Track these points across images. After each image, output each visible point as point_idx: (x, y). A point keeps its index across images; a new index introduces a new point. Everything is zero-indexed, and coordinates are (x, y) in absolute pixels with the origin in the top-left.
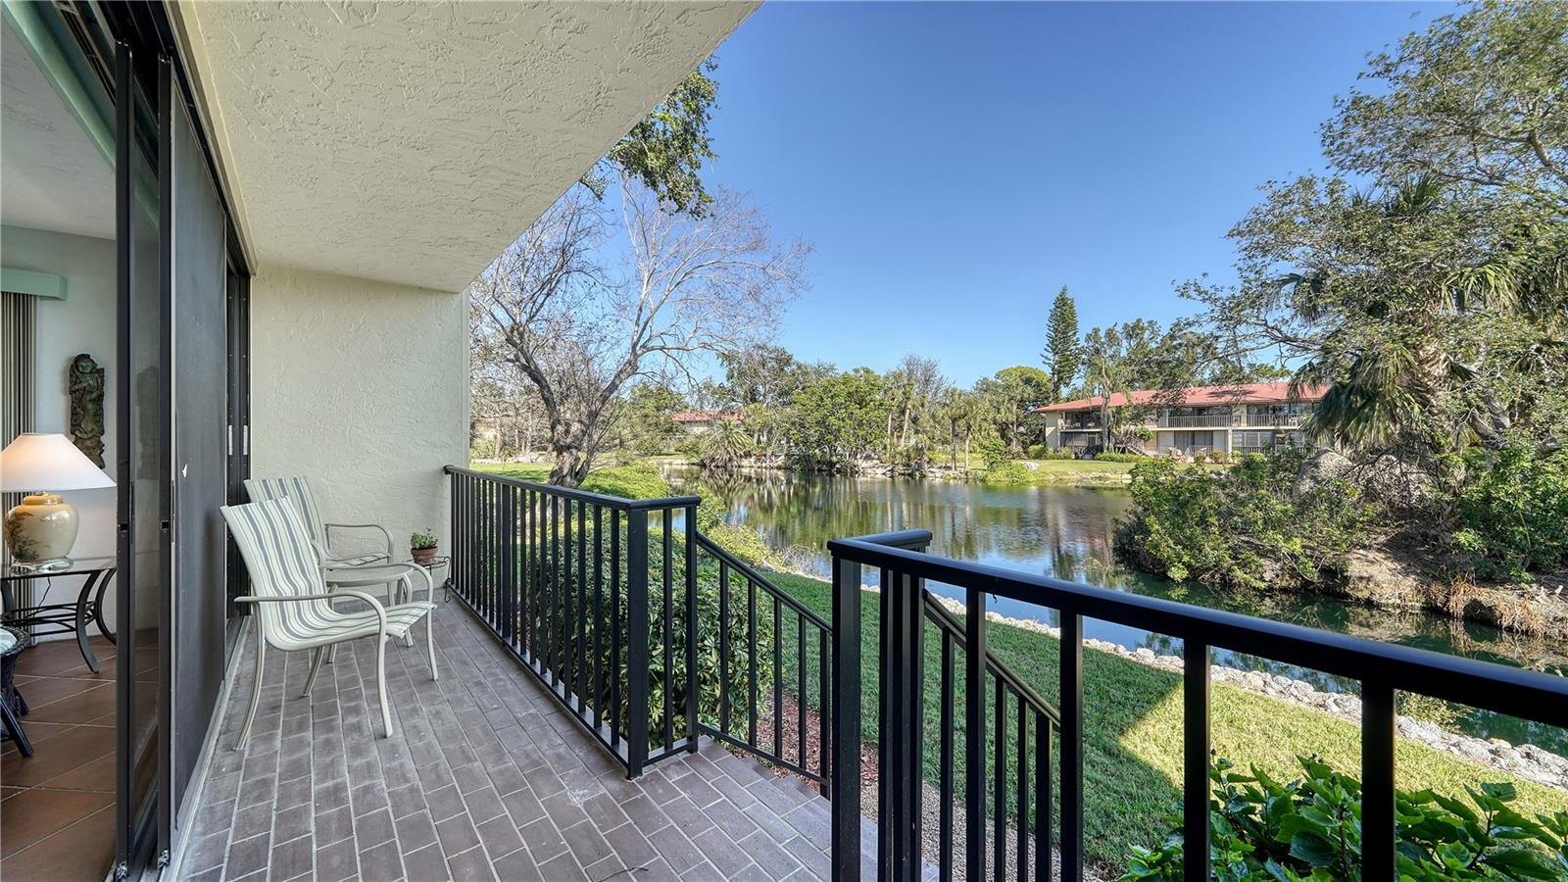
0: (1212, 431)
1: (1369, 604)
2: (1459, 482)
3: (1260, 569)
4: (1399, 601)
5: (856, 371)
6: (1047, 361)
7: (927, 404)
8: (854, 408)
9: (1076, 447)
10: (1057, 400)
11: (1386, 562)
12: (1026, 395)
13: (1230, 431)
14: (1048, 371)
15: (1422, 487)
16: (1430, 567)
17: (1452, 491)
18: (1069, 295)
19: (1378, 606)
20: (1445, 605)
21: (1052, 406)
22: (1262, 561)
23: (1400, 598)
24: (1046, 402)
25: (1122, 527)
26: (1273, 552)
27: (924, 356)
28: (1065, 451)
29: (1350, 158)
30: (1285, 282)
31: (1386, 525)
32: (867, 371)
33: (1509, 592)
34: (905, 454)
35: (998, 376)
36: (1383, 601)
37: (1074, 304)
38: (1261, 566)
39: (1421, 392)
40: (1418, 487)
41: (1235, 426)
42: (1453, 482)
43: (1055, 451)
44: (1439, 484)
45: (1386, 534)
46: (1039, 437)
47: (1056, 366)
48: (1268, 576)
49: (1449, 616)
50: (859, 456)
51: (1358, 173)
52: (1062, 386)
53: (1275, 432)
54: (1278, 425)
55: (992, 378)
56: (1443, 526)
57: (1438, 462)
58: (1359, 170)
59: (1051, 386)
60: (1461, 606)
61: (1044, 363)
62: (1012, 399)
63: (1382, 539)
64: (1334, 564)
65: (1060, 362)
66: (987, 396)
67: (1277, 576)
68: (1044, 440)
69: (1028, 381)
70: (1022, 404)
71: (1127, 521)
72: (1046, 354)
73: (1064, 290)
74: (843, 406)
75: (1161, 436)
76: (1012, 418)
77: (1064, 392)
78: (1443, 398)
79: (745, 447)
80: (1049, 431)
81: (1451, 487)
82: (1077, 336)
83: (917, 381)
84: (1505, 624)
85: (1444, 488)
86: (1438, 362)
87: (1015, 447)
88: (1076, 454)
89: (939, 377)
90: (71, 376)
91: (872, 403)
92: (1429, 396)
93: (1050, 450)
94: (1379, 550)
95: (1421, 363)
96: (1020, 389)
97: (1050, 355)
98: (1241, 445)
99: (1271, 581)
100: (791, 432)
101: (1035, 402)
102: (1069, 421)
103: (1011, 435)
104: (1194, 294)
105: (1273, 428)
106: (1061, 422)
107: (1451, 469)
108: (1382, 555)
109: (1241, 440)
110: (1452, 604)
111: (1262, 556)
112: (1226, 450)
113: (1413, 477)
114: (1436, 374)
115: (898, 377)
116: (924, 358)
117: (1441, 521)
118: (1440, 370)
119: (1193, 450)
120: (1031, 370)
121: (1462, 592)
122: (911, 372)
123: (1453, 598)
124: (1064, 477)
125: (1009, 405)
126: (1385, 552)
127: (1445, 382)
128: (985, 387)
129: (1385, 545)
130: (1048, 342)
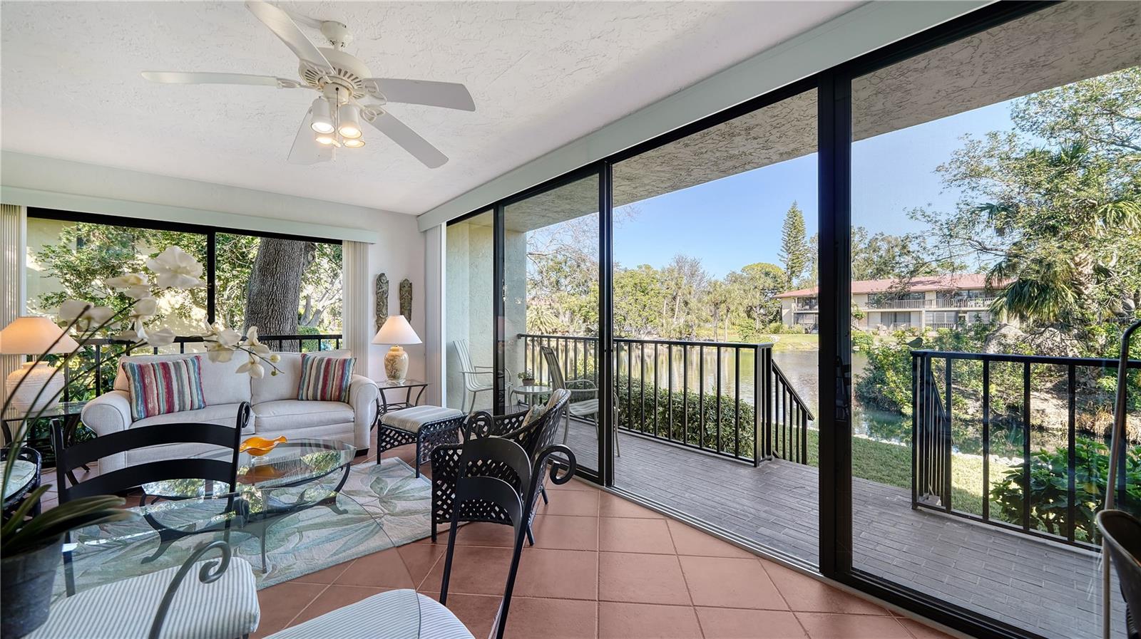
0: (910, 312)
1: (1041, 429)
2: (1101, 346)
3: (965, 406)
4: (1060, 426)
5: (640, 267)
6: (783, 259)
7: (693, 292)
8: (639, 295)
9: (806, 324)
10: (790, 288)
11: (1052, 400)
12: (767, 285)
13: (924, 312)
14: (783, 267)
15: (1075, 350)
16: (1081, 404)
17: (1096, 351)
18: (798, 208)
19: (1047, 430)
20: (1091, 428)
21: (786, 294)
22: (966, 401)
23: (1062, 424)
24: (781, 290)
25: (860, 380)
26: (975, 395)
27: (690, 255)
28: (797, 327)
29: (1028, 124)
30: (982, 209)
31: (1051, 376)
32: (648, 267)
33: (1135, 418)
34: (678, 330)
35: (743, 270)
36: (1050, 426)
37: (803, 215)
38: (966, 404)
39: (1076, 285)
40: (1072, 350)
41: (927, 308)
42: (1097, 346)
43: (790, 327)
44: (1088, 347)
45: (1051, 382)
46: (778, 316)
47: (790, 263)
48: (970, 411)
49: (1094, 434)
50: (642, 332)
51: (1034, 134)
52: (794, 278)
53: (958, 312)
54: (960, 307)
55: (739, 272)
56: (1090, 376)
57: (1087, 332)
58: (1034, 132)
59: (785, 278)
60: (1103, 428)
61: (780, 260)
62: (756, 288)
63: (1049, 385)
64: (1017, 402)
65: (793, 260)
66: (736, 286)
67: (977, 411)
68: (781, 319)
69: (767, 274)
70: (763, 291)
71: (864, 375)
72: (782, 253)
73: (795, 204)
74: (630, 294)
75: (871, 315)
76: (757, 302)
77: (795, 282)
78: (1091, 289)
79: (553, 326)
80: (784, 312)
81: (1095, 349)
82: (805, 239)
83: (685, 275)
84: (1131, 439)
85: (1090, 349)
86: (1087, 264)
87: (758, 325)
88: (806, 329)
89: (702, 271)
90: (377, 285)
91: (652, 292)
92: (1081, 287)
93: (786, 326)
94: (1047, 392)
95: (1077, 265)
96: (762, 280)
97: (785, 255)
98: (932, 322)
99: (972, 415)
100: (590, 314)
101: (774, 290)
102: (800, 305)
103: (755, 315)
104: (920, 217)
105: (956, 309)
106: (794, 305)
107: (1096, 337)
108: (1050, 395)
109: (932, 318)
110: (1096, 427)
111: (966, 398)
112: (920, 325)
113: (1068, 343)
114: (1086, 273)
115: (671, 271)
116: (690, 258)
117: (1089, 372)
118: (1088, 270)
119: (895, 326)
120: (770, 266)
121: (1103, 419)
122: (680, 268)
123: (1097, 423)
124: (799, 347)
125: (754, 293)
126: (1052, 393)
127: (1092, 278)
128: (734, 279)
129: (1051, 389)
130: (783, 245)
